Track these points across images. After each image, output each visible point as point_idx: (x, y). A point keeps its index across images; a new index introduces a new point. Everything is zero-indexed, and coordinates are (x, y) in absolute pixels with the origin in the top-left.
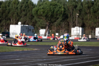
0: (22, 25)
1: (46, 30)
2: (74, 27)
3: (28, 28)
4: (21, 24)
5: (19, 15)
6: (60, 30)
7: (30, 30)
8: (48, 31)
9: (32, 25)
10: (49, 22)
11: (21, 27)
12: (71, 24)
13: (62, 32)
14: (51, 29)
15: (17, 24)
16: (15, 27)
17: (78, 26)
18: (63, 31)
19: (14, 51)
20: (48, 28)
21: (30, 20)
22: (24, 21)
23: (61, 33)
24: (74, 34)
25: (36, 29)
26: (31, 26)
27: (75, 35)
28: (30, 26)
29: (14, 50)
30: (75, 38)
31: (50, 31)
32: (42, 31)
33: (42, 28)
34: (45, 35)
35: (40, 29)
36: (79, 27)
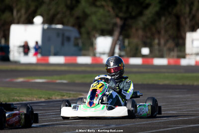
0: (46, 26)
1: (113, 41)
2: (194, 30)
3: (63, 35)
4: (44, 23)
6: (154, 39)
7: (69, 39)
8: (119, 42)
9: (73, 26)
11: (44, 31)
13: (159, 44)
14: (127, 36)
15: (30, 22)
16: (26, 30)
18: (162, 42)
20: (121, 33)
23: (156, 47)
24: (194, 51)
25: (85, 36)
27: (197, 54)
28: (69, 28)
29: (23, 98)
30: (197, 62)
31: (126, 42)
32: (103, 44)
33: (104, 33)
34: (112, 54)
35: (97, 35)
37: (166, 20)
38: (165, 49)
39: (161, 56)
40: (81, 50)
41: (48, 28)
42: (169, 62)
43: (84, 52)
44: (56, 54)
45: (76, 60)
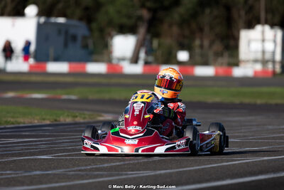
0: (42, 20)
1: (138, 41)
2: (250, 26)
3: (67, 32)
6: (194, 39)
7: (74, 38)
8: (146, 43)
9: (81, 19)
11: (40, 27)
13: (201, 46)
14: (156, 35)
16: (13, 25)
17: (266, 22)
18: (206, 43)
19: (19, 123)
20: (148, 31)
24: (252, 57)
25: (96, 34)
27: (256, 61)
28: (74, 22)
30: (256, 72)
31: (155, 43)
32: (123, 45)
33: (123, 30)
34: (135, 60)
35: (113, 33)
36: (272, 25)
38: (211, 54)
39: (205, 63)
40: (91, 53)
41: (45, 23)
42: (216, 72)
43: (95, 57)
44: (57, 59)
45: (84, 68)
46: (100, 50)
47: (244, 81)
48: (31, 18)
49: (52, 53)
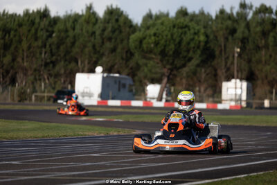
0: (105, 75)
1: (161, 88)
2: (228, 79)
3: (120, 82)
4: (103, 72)
5: (98, 49)
6: (195, 87)
7: (124, 86)
8: (166, 89)
9: (128, 75)
10: (168, 66)
11: (103, 78)
12: (221, 72)
13: (199, 91)
14: (174, 85)
15: (92, 71)
16: (88, 78)
17: (237, 78)
18: (202, 89)
19: (85, 135)
20: (168, 82)
21: (124, 62)
22: (109, 65)
24: (229, 98)
25: (138, 83)
26: (127, 77)
27: (231, 100)
28: (124, 76)
30: (231, 107)
31: (172, 89)
32: (153, 90)
33: (153, 81)
34: (160, 99)
35: (148, 83)
36: (241, 79)
37: (205, 72)
38: (205, 95)
39: (201, 101)
40: (134, 95)
41: (107, 76)
42: (207, 106)
43: (137, 97)
44: (114, 98)
45: (130, 103)
46: (140, 93)
47: (224, 112)
48: (98, 73)
49: (111, 94)
